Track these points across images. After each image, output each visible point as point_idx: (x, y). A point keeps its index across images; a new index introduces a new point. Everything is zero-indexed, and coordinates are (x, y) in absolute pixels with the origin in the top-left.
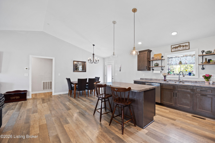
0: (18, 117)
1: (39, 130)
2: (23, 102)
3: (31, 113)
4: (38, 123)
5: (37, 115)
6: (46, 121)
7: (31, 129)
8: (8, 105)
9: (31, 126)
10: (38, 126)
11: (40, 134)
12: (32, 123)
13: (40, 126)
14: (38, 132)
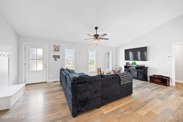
0: (146, 95)
1: (145, 114)
2: (163, 86)
3: (158, 98)
4: (151, 109)
5: (160, 102)
6: (161, 113)
7: (142, 108)
8: (150, 85)
9: (145, 107)
10: (149, 110)
11: (142, 118)
12: (148, 105)
13: (150, 112)
14: (143, 115)
